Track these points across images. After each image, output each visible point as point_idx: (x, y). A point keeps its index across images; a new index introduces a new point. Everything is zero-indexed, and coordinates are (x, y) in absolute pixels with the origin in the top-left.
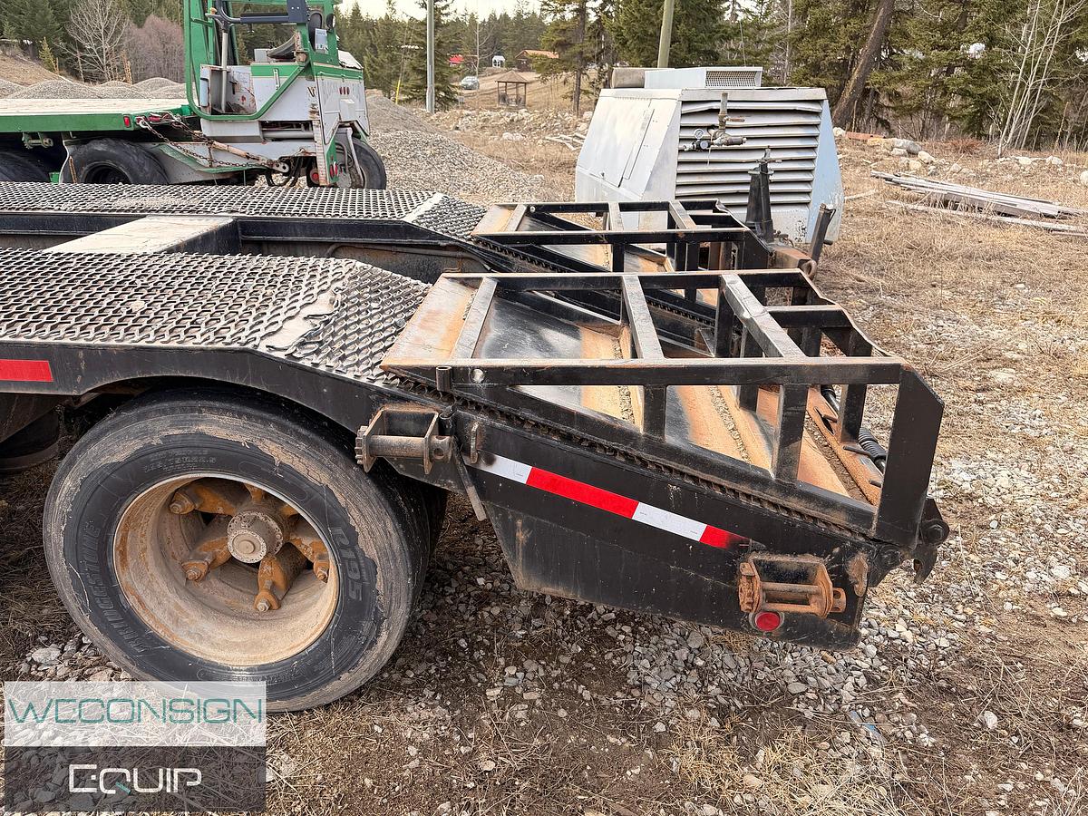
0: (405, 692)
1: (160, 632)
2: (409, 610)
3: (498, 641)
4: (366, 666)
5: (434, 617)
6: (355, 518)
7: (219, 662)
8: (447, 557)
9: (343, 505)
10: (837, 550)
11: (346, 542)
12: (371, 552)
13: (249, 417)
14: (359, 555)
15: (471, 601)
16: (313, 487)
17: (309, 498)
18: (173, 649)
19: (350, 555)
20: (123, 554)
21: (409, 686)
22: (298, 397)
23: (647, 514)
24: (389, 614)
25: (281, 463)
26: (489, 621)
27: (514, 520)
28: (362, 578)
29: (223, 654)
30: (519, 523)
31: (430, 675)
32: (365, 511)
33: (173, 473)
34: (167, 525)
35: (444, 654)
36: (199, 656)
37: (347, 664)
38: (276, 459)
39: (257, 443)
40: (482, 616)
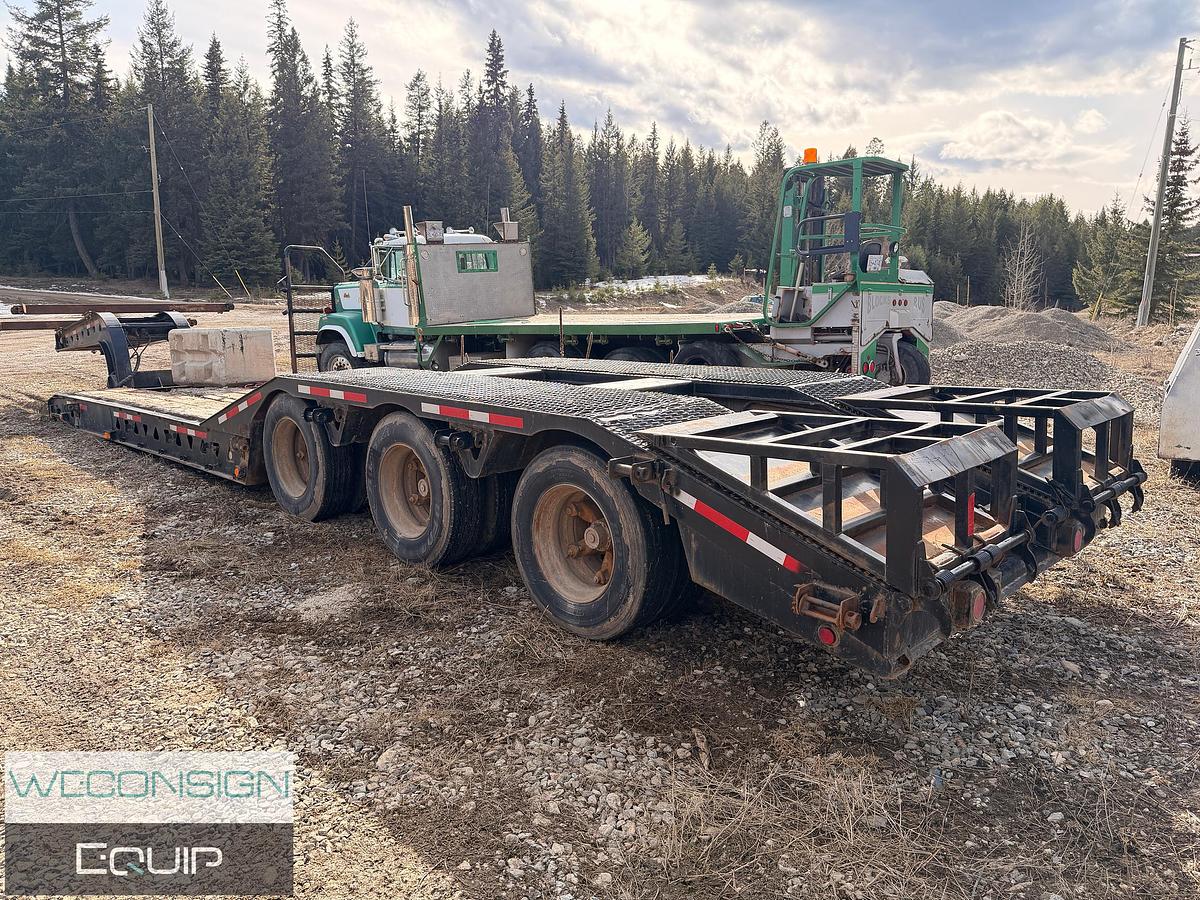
6: (622, 519)
10: (865, 589)
12: (627, 541)
14: (623, 542)
16: (607, 497)
20: (538, 524)
23: (754, 541)
24: (634, 584)
25: (596, 481)
27: (691, 533)
29: (567, 594)
30: (693, 536)
32: (627, 516)
33: (561, 481)
34: (565, 522)
37: (614, 612)
39: (588, 469)
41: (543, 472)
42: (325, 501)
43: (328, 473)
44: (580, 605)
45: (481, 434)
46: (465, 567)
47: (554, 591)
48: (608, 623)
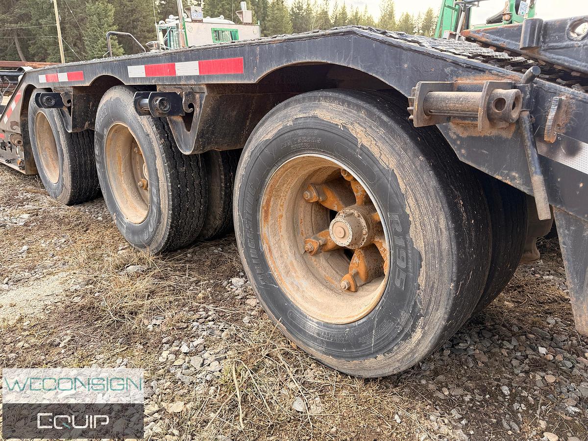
0: (434, 403)
1: (276, 275)
2: (446, 316)
3: (544, 404)
4: (399, 356)
5: (485, 359)
6: (411, 206)
7: (302, 309)
8: (515, 321)
9: (403, 191)
11: (399, 229)
12: (419, 245)
13: (349, 104)
14: (408, 245)
15: (527, 361)
16: (382, 170)
17: (378, 181)
18: (279, 289)
19: (401, 242)
20: (266, 212)
21: (440, 400)
22: (383, 75)
24: (426, 314)
25: (362, 145)
26: (540, 384)
28: (407, 267)
29: (306, 305)
31: (463, 401)
32: (421, 203)
33: (296, 152)
34: (302, 209)
35: (483, 391)
36: (292, 300)
37: (384, 347)
38: (359, 140)
39: (349, 126)
40: (534, 377)
41: (275, 138)
42: (74, 186)
43: (72, 159)
44: (327, 325)
45: (191, 94)
46: (194, 253)
47: (287, 300)
48: (372, 360)
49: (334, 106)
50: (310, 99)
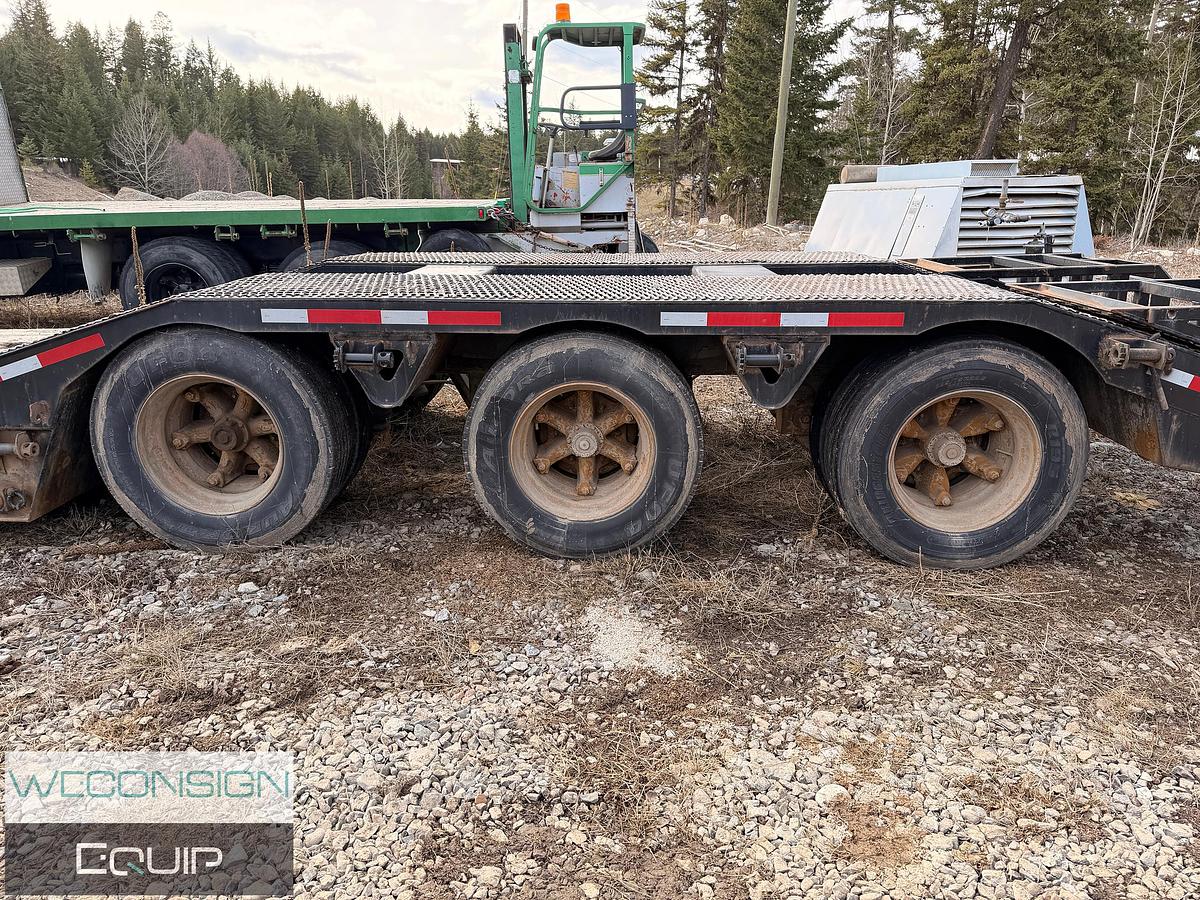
1: (905, 509)
6: (1066, 416)
7: (942, 530)
9: (1060, 407)
11: (1055, 435)
13: (1010, 349)
14: (1062, 444)
16: (1045, 395)
17: (1039, 403)
18: (912, 521)
19: (1056, 444)
25: (1028, 378)
27: (1173, 414)
28: (1061, 460)
30: (1175, 417)
32: (1071, 412)
36: (929, 526)
37: (1035, 527)
38: (1026, 376)
39: (1015, 366)
41: (928, 380)
48: (1023, 542)
49: (996, 351)
50: (969, 346)
